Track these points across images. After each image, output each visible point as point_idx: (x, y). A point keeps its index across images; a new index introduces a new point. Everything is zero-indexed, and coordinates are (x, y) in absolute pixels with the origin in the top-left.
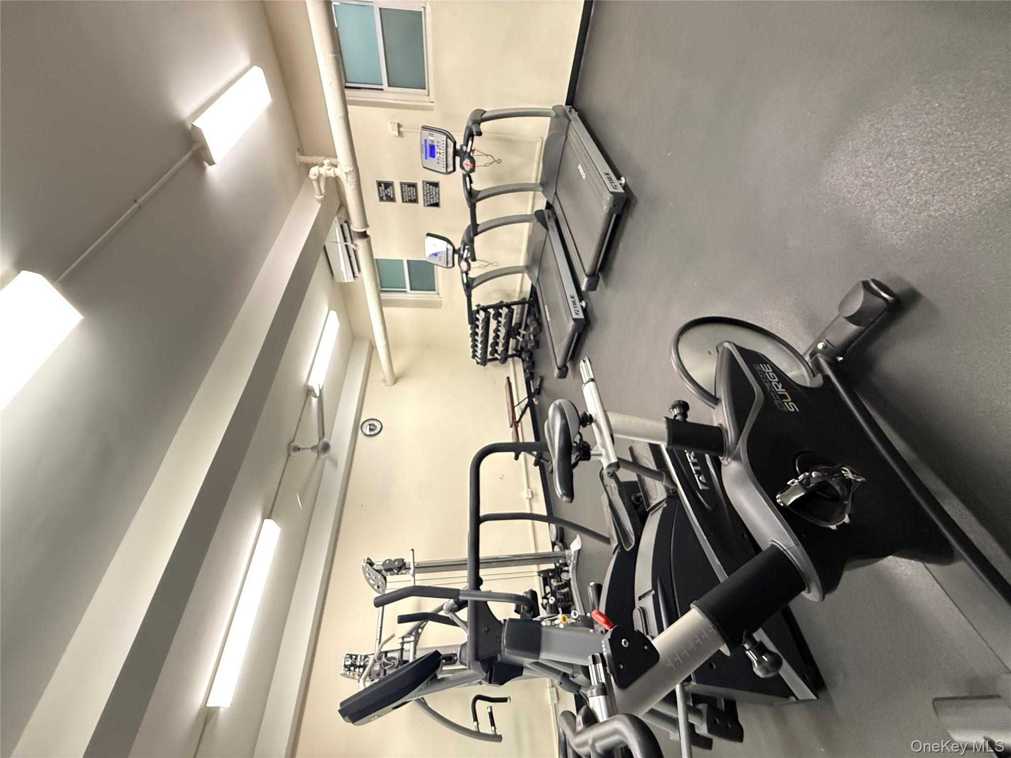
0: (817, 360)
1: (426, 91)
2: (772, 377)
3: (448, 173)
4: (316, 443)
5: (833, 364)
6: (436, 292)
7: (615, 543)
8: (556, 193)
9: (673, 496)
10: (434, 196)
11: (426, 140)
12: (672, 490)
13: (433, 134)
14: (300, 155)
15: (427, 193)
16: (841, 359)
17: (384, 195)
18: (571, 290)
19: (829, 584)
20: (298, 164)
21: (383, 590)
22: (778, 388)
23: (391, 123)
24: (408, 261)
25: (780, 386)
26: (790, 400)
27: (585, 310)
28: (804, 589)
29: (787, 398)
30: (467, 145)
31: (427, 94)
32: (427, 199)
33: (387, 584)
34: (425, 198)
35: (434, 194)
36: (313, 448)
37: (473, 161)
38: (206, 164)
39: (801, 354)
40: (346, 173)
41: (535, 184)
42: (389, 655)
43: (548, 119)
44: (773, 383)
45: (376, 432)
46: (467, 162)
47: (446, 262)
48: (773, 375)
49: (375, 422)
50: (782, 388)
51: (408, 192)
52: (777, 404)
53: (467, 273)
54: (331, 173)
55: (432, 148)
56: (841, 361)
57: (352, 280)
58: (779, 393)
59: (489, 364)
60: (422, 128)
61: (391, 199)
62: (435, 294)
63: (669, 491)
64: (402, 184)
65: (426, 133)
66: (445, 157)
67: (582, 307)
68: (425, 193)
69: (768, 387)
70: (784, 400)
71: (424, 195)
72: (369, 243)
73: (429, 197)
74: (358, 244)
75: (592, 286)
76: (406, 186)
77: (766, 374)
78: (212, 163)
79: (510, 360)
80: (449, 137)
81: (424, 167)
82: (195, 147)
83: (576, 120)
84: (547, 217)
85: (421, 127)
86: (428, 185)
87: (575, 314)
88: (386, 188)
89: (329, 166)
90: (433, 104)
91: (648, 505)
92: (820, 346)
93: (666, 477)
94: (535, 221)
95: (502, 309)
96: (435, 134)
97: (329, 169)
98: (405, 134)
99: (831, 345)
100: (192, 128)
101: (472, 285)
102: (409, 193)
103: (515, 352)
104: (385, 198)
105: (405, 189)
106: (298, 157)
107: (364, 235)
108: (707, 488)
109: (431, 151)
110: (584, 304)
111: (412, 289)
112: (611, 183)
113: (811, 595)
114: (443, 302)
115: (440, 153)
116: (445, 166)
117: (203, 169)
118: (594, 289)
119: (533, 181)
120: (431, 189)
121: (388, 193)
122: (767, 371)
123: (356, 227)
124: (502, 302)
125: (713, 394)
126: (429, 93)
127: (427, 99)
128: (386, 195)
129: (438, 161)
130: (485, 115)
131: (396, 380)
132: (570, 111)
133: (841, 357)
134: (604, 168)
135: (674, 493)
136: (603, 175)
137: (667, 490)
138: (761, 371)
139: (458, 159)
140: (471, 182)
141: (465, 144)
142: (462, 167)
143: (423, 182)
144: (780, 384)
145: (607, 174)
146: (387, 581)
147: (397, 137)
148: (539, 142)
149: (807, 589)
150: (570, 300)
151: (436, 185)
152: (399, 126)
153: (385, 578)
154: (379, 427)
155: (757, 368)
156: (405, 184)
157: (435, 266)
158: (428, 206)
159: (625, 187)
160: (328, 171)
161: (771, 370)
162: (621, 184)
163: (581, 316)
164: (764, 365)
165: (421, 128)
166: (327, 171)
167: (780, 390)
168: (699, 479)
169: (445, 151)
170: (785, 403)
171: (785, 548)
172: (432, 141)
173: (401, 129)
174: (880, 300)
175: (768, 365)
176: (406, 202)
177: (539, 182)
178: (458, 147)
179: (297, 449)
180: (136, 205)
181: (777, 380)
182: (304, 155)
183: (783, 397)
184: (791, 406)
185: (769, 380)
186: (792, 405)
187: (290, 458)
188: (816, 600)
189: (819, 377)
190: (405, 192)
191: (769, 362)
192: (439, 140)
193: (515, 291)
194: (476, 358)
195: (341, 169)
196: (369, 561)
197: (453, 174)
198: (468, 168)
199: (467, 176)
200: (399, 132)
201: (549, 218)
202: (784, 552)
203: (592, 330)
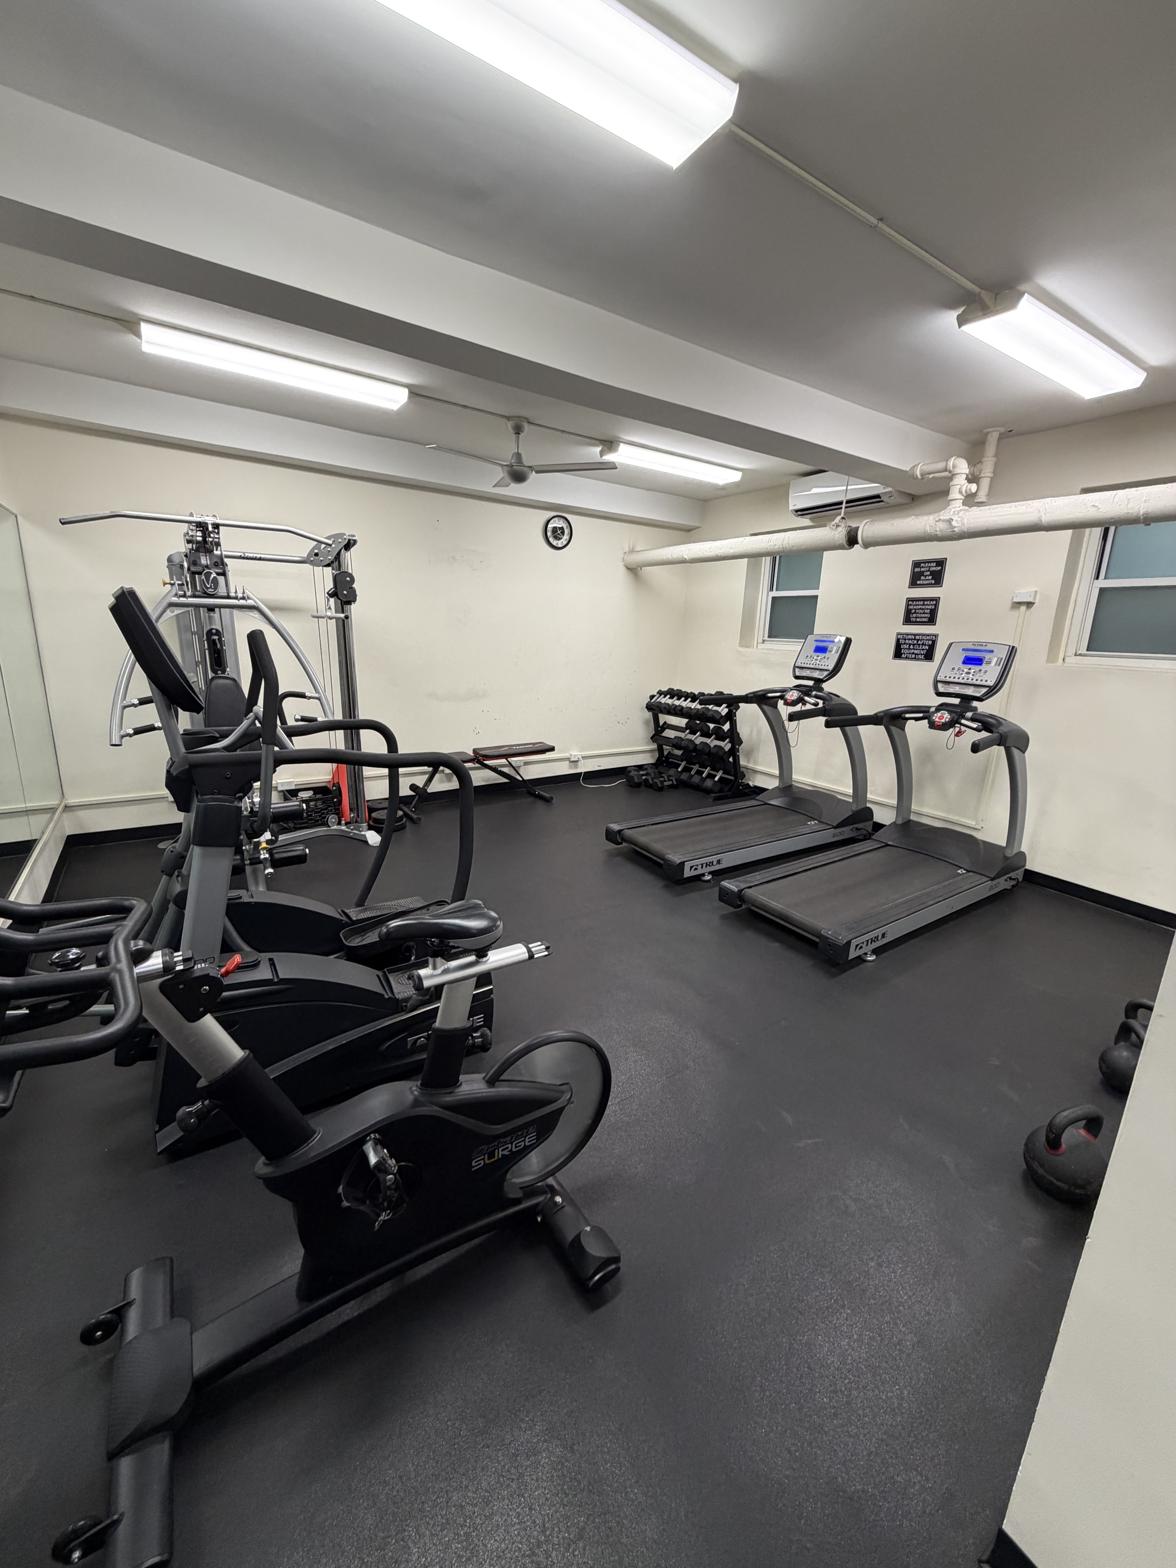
0: (545, 1193)
1: (1085, 652)
2: (517, 1145)
3: (936, 682)
4: (526, 461)
5: (534, 1210)
6: (766, 638)
7: (355, 914)
8: (888, 845)
9: (397, 1006)
10: (912, 651)
11: (992, 651)
12: (406, 1006)
13: (999, 665)
14: (1000, 434)
15: (918, 640)
16: (539, 1219)
17: (923, 569)
18: (730, 860)
19: (273, 1184)
20: (986, 431)
21: (312, 561)
22: (503, 1150)
23: (1036, 592)
24: (816, 597)
25: (506, 1152)
26: (487, 1162)
27: (698, 878)
28: (267, 1158)
29: (488, 1159)
30: (973, 720)
31: (1079, 652)
32: (909, 639)
33: (321, 567)
34: (910, 637)
35: (916, 652)
36: (518, 456)
37: (944, 727)
38: (960, 311)
39: (556, 1175)
40: (950, 521)
41: (909, 811)
42: (221, 579)
43: (1003, 843)
44: (510, 1146)
45: (551, 540)
46: (946, 716)
47: (803, 665)
48: (521, 1145)
49: (566, 537)
50: (502, 1155)
51: (923, 609)
52: (482, 1148)
53: (782, 697)
54: (955, 494)
55: (978, 661)
56: (537, 1219)
57: (791, 508)
58: (497, 1151)
59: (649, 715)
60: (1013, 647)
61: (914, 582)
62: (764, 637)
63: (405, 1002)
64: (937, 600)
65: (1004, 655)
66: (961, 681)
67: (703, 875)
68: (917, 637)
69: (505, 1140)
70: (486, 1156)
71: (915, 635)
72: (840, 547)
73: (910, 642)
74: (840, 529)
75: (725, 896)
76: (933, 607)
77: (523, 1139)
78: (962, 321)
79: (655, 746)
80: (992, 691)
81: (951, 644)
82: (984, 295)
83: (991, 888)
84: (859, 826)
85: (1016, 645)
86: (930, 642)
87: (692, 865)
88: (933, 573)
89: (966, 492)
90: (1060, 660)
91: (390, 972)
92: (558, 1199)
93: (421, 1000)
94: (854, 808)
95: (730, 742)
96: (999, 669)
97: (960, 492)
98: (1015, 613)
99: (557, 1211)
100: (1019, 291)
101: (766, 704)
102: (921, 611)
103: (666, 753)
104: (917, 570)
105: (927, 605)
106: (998, 431)
107: (852, 540)
108: (409, 1047)
109: (973, 661)
110: (708, 877)
111: (774, 599)
112: (868, 941)
113: (261, 1166)
114: (750, 650)
115: (968, 673)
116: (948, 679)
117: (952, 306)
118: (721, 899)
119: (914, 807)
120: (924, 647)
121: (926, 576)
122: (527, 1140)
123: (867, 528)
124: (741, 742)
125: (502, 1078)
126: (1080, 655)
127: (1071, 651)
128: (922, 574)
129: (956, 669)
130: (1016, 752)
131: (633, 570)
132: (1010, 878)
133: (541, 1220)
134: (895, 931)
135: (402, 1007)
136: (883, 930)
137: (407, 1000)
138: (527, 1133)
139: (956, 701)
140: (917, 719)
141: (977, 717)
142: (941, 707)
143: (936, 636)
144: (508, 1153)
145: (883, 936)
146: (324, 568)
147: (1013, 599)
148: (976, 824)
149: (268, 1162)
150: (714, 859)
151: (929, 656)
152: (1029, 604)
153: (328, 565)
154: (559, 544)
155: (531, 1129)
156: (936, 606)
157: (804, 640)
158: (898, 640)
159: (860, 960)
160: (958, 490)
161: (527, 1144)
162: (866, 954)
163: (687, 873)
164: (535, 1137)
165: (1012, 645)
166: (959, 486)
167: (500, 1153)
168: (422, 1037)
169: (970, 681)
170: (483, 1157)
171: (310, 1146)
172: (989, 663)
173: (1023, 608)
174: (591, 1272)
175: (535, 1141)
176: (908, 605)
177: (913, 817)
178: (975, 704)
179: (518, 430)
180: (875, 222)
181: (514, 1150)
182: (1000, 439)
183: (491, 1155)
184: (477, 1163)
185: (514, 1141)
186: (480, 1164)
187: (505, 420)
188: (256, 1170)
189: (520, 1194)
190: (924, 605)
191: (538, 1143)
192: (989, 674)
193: (755, 763)
194: (658, 695)
195: (959, 512)
196: (352, 542)
197: (933, 692)
198: (936, 718)
199: (924, 713)
200: (1020, 603)
201: (857, 829)
202: (306, 1144)
203: (666, 886)
